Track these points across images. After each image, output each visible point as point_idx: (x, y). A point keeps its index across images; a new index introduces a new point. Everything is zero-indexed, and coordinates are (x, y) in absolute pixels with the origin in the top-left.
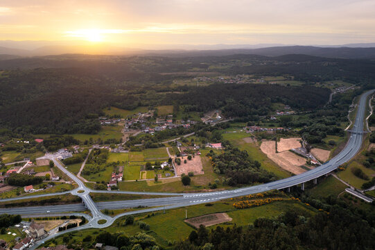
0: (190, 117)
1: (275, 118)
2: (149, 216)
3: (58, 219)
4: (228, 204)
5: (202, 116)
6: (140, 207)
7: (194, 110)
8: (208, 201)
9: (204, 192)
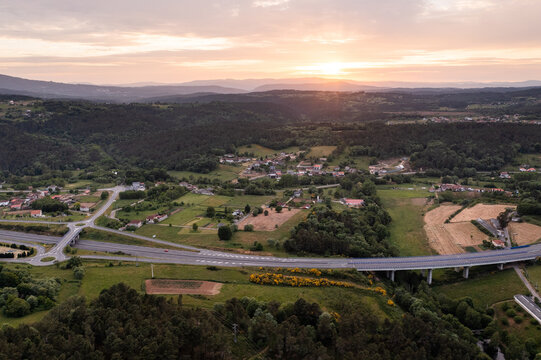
0: (352, 163)
1: (507, 176)
2: (111, 265)
3: (8, 246)
4: (246, 273)
5: (373, 163)
6: (119, 253)
7: (365, 153)
8: (214, 263)
9: (238, 253)
